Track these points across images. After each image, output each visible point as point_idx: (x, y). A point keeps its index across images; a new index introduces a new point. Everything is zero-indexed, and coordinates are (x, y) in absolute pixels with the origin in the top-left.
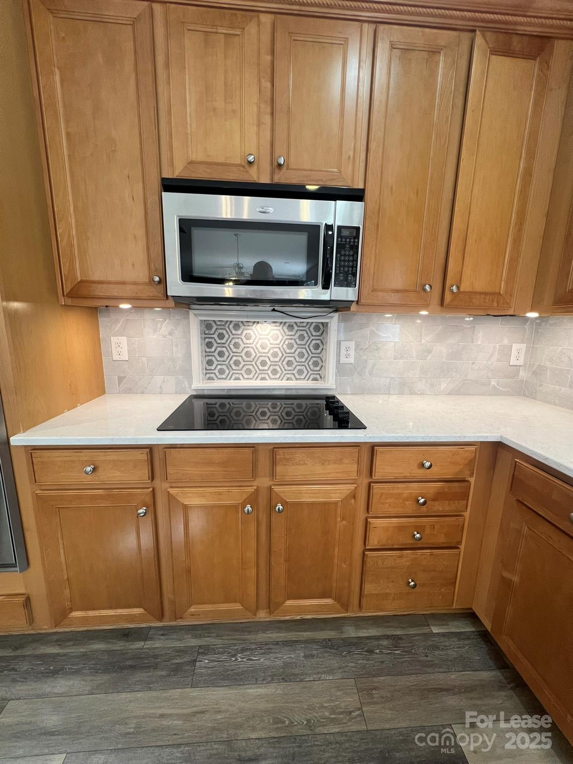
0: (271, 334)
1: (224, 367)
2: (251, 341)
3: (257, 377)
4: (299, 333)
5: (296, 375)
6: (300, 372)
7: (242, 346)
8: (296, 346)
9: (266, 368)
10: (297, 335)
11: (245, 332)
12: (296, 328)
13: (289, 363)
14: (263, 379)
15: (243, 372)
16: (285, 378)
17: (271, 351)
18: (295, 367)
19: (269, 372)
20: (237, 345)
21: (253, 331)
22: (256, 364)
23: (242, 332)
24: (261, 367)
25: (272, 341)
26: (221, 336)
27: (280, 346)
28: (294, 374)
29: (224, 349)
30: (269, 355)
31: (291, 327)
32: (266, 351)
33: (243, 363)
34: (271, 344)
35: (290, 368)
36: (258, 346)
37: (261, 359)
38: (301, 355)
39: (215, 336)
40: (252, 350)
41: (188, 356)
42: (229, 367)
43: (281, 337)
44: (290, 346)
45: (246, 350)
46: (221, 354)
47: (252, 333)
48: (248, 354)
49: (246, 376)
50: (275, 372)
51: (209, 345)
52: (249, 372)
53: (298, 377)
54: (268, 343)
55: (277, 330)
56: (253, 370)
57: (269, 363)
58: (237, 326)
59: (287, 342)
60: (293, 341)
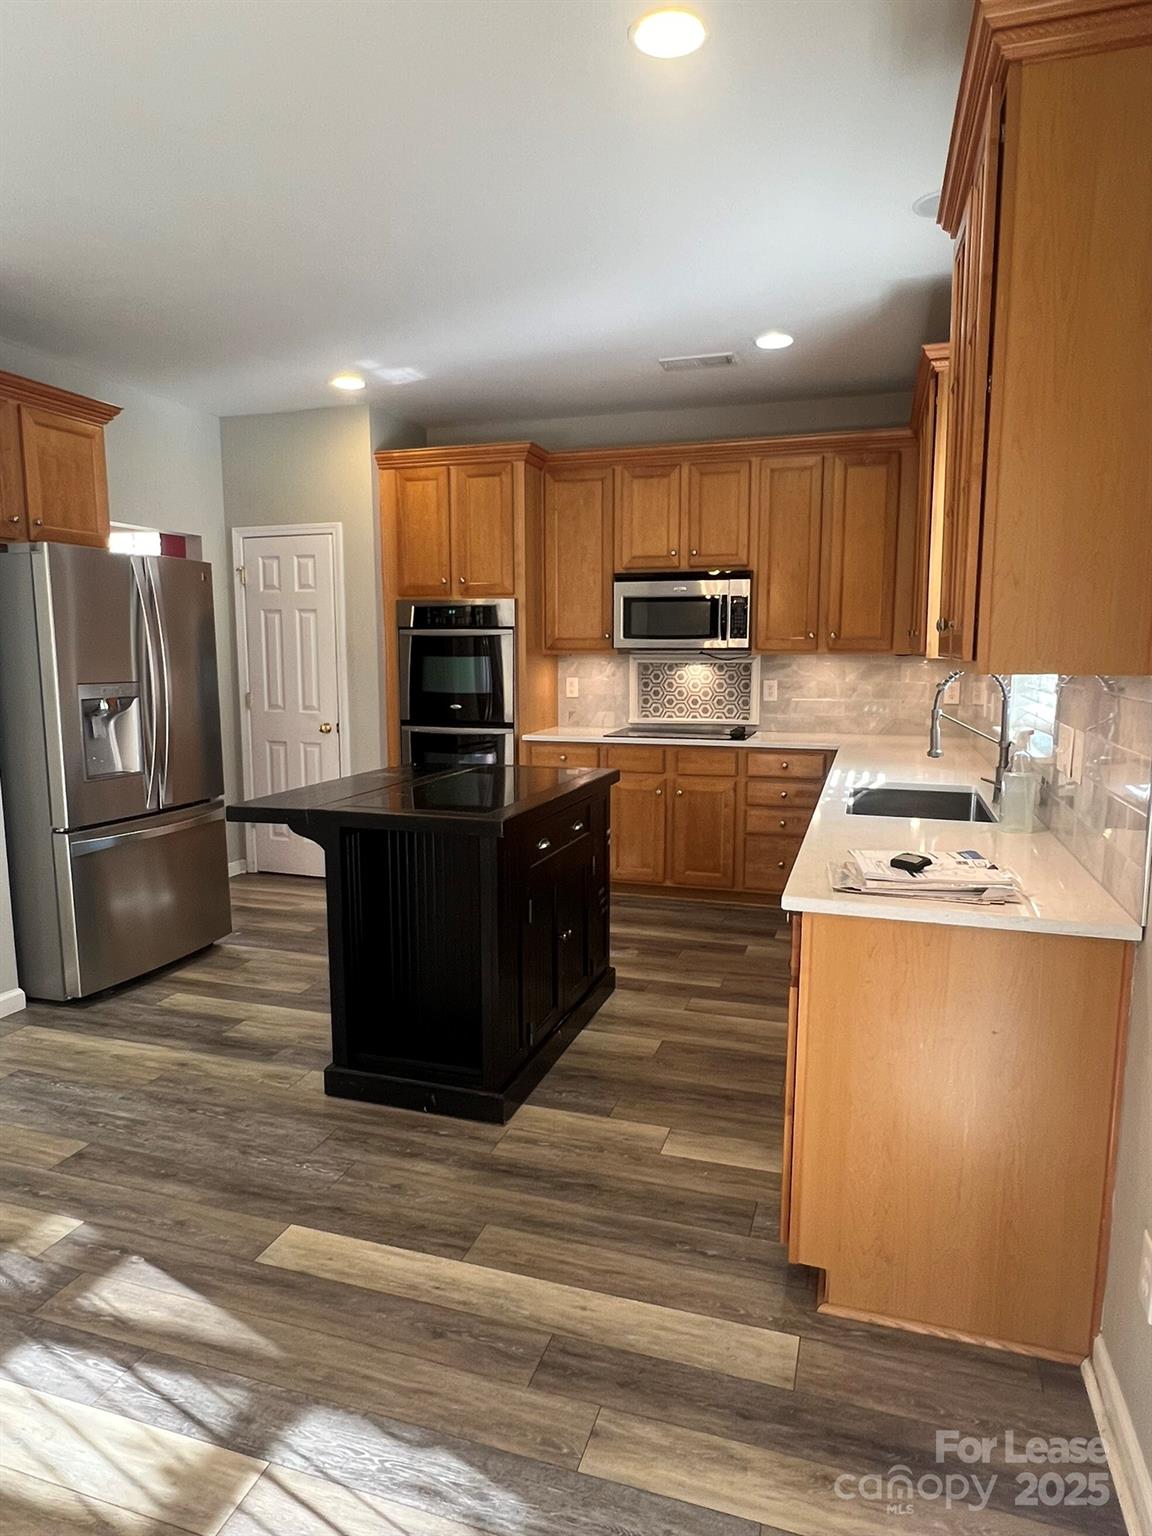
0: (702, 674)
1: (659, 706)
2: (683, 681)
3: (689, 715)
4: (728, 673)
6: (730, 711)
7: (675, 685)
8: (725, 686)
9: (698, 706)
10: (727, 676)
11: (679, 673)
12: (726, 669)
13: (719, 702)
14: (694, 716)
15: (675, 710)
17: (703, 691)
19: (700, 711)
20: (670, 685)
21: (686, 672)
22: (688, 702)
23: (675, 673)
24: (692, 706)
25: (703, 681)
26: (657, 677)
27: (711, 685)
29: (659, 689)
30: (700, 694)
31: (721, 668)
32: (697, 690)
33: (675, 702)
34: (702, 684)
36: (690, 685)
37: (693, 698)
38: (731, 694)
39: (651, 677)
40: (684, 690)
41: (626, 696)
42: (663, 705)
43: (711, 677)
44: (720, 686)
45: (679, 689)
46: (656, 693)
47: (684, 674)
48: (681, 693)
49: (678, 714)
50: (705, 711)
51: (646, 685)
52: (681, 710)
53: (728, 715)
54: (699, 683)
55: (708, 670)
57: (700, 702)
58: (671, 668)
59: (717, 681)
60: (722, 681)
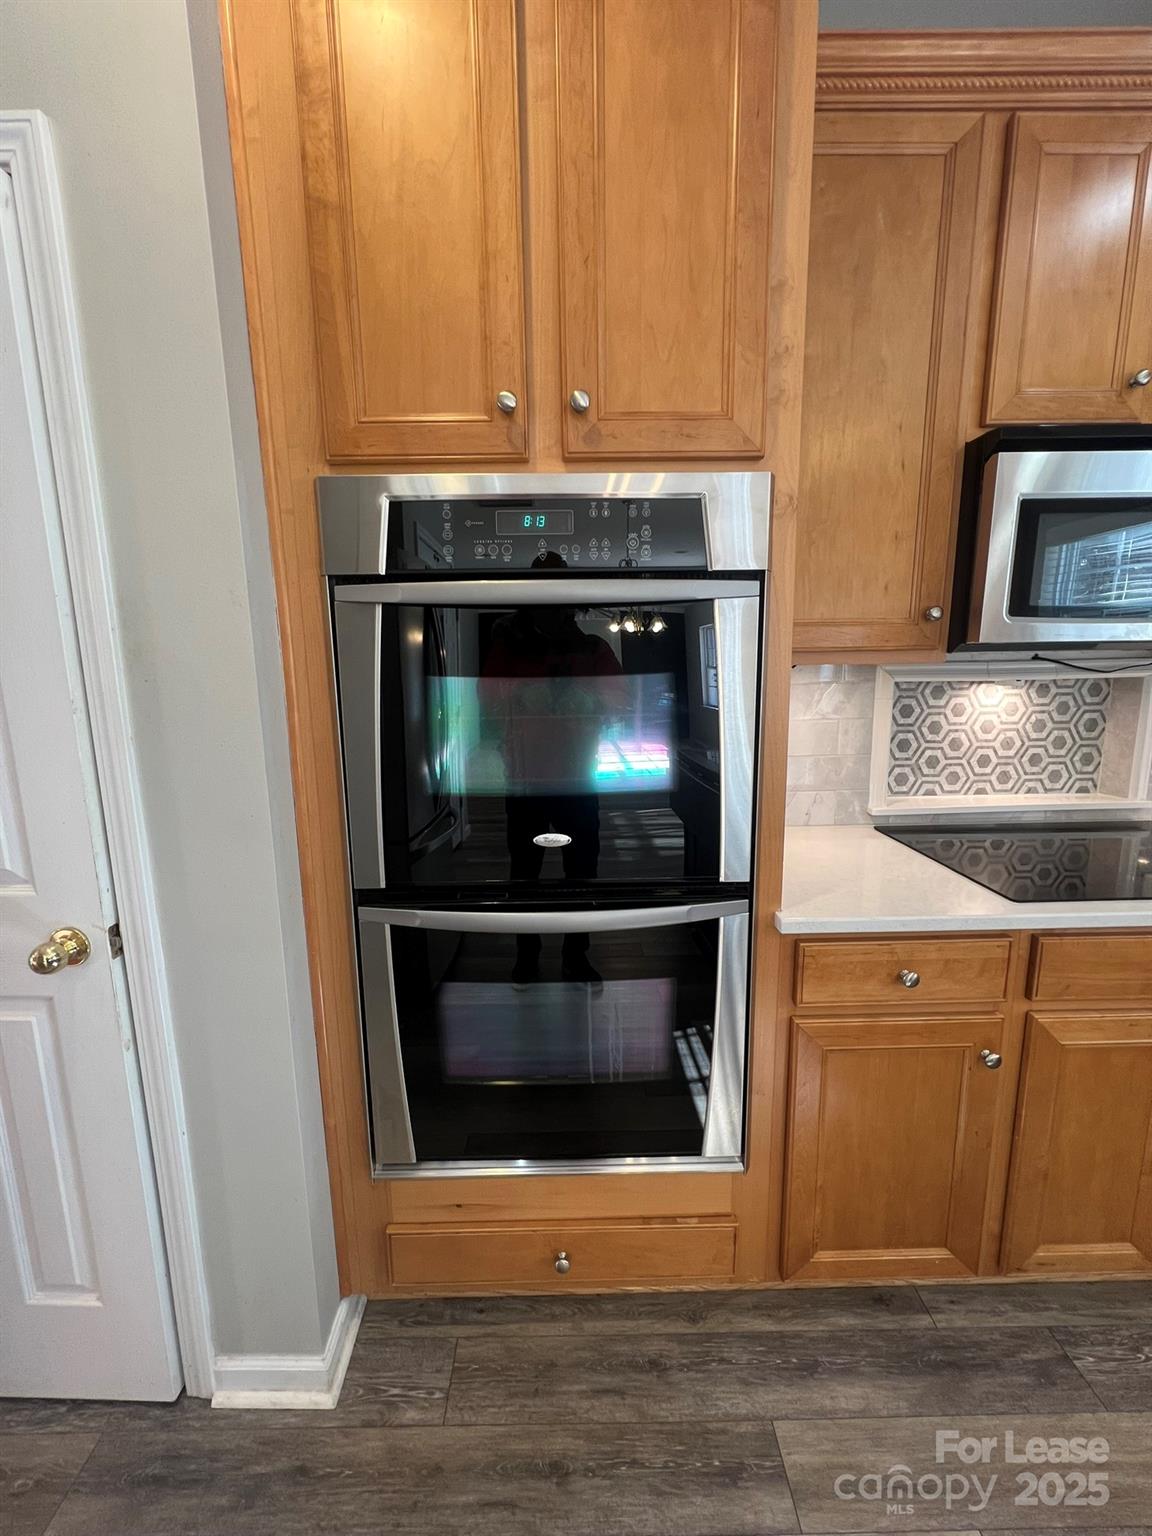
0: (1004, 704)
1: (908, 770)
2: (963, 719)
3: (969, 789)
4: (1059, 699)
5: (1046, 782)
6: (1055, 776)
7: (946, 727)
8: (1050, 725)
9: (988, 770)
10: (1055, 704)
11: (953, 702)
12: (1054, 690)
13: (1035, 760)
14: (980, 792)
15: (942, 779)
16: (1024, 788)
17: (1002, 737)
18: (1046, 767)
19: (993, 778)
20: (935, 728)
21: (970, 699)
22: (969, 763)
23: (948, 702)
25: (1004, 718)
27: (1020, 726)
28: (1041, 781)
29: (910, 736)
30: (997, 745)
31: (1043, 689)
32: (990, 737)
33: (943, 762)
34: (1002, 723)
35: (1035, 769)
36: (976, 727)
37: (980, 752)
38: (1060, 743)
40: (963, 736)
41: (866, 751)
42: (916, 769)
43: (1022, 709)
44: (1040, 726)
45: (952, 735)
47: (967, 703)
48: (955, 744)
49: (947, 787)
50: (1004, 777)
52: (954, 778)
53: (1049, 785)
54: (996, 721)
55: (1016, 695)
56: (961, 773)
57: (994, 760)
58: (938, 691)
59: (1033, 718)
60: (1045, 716)
